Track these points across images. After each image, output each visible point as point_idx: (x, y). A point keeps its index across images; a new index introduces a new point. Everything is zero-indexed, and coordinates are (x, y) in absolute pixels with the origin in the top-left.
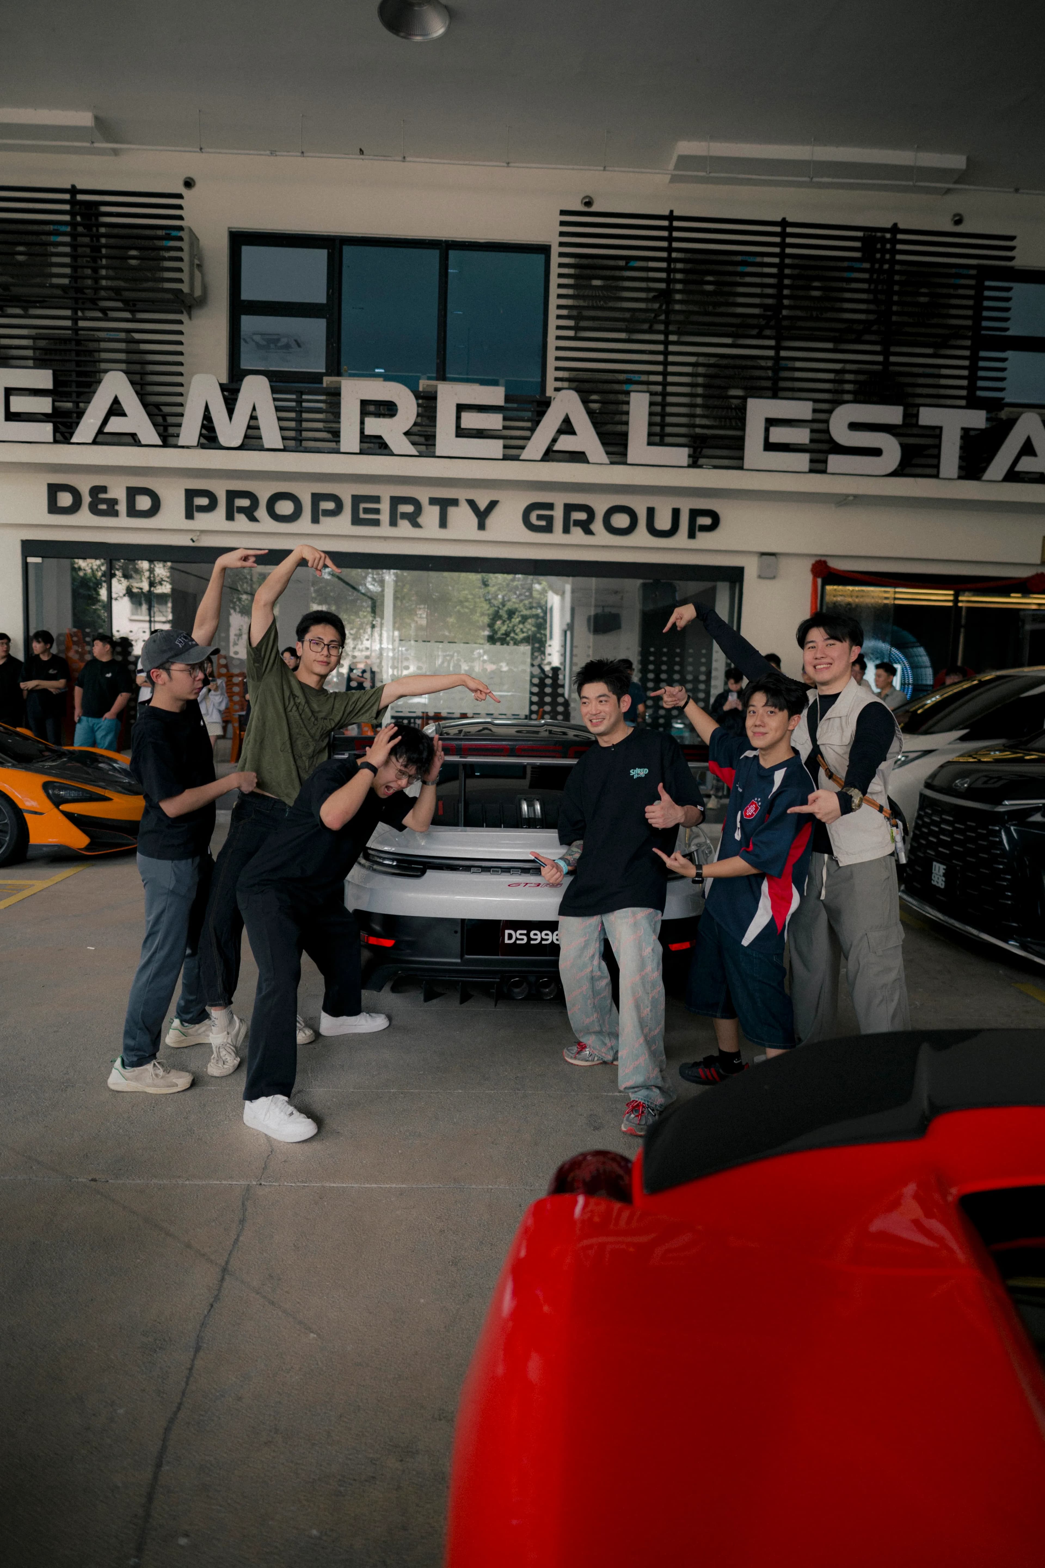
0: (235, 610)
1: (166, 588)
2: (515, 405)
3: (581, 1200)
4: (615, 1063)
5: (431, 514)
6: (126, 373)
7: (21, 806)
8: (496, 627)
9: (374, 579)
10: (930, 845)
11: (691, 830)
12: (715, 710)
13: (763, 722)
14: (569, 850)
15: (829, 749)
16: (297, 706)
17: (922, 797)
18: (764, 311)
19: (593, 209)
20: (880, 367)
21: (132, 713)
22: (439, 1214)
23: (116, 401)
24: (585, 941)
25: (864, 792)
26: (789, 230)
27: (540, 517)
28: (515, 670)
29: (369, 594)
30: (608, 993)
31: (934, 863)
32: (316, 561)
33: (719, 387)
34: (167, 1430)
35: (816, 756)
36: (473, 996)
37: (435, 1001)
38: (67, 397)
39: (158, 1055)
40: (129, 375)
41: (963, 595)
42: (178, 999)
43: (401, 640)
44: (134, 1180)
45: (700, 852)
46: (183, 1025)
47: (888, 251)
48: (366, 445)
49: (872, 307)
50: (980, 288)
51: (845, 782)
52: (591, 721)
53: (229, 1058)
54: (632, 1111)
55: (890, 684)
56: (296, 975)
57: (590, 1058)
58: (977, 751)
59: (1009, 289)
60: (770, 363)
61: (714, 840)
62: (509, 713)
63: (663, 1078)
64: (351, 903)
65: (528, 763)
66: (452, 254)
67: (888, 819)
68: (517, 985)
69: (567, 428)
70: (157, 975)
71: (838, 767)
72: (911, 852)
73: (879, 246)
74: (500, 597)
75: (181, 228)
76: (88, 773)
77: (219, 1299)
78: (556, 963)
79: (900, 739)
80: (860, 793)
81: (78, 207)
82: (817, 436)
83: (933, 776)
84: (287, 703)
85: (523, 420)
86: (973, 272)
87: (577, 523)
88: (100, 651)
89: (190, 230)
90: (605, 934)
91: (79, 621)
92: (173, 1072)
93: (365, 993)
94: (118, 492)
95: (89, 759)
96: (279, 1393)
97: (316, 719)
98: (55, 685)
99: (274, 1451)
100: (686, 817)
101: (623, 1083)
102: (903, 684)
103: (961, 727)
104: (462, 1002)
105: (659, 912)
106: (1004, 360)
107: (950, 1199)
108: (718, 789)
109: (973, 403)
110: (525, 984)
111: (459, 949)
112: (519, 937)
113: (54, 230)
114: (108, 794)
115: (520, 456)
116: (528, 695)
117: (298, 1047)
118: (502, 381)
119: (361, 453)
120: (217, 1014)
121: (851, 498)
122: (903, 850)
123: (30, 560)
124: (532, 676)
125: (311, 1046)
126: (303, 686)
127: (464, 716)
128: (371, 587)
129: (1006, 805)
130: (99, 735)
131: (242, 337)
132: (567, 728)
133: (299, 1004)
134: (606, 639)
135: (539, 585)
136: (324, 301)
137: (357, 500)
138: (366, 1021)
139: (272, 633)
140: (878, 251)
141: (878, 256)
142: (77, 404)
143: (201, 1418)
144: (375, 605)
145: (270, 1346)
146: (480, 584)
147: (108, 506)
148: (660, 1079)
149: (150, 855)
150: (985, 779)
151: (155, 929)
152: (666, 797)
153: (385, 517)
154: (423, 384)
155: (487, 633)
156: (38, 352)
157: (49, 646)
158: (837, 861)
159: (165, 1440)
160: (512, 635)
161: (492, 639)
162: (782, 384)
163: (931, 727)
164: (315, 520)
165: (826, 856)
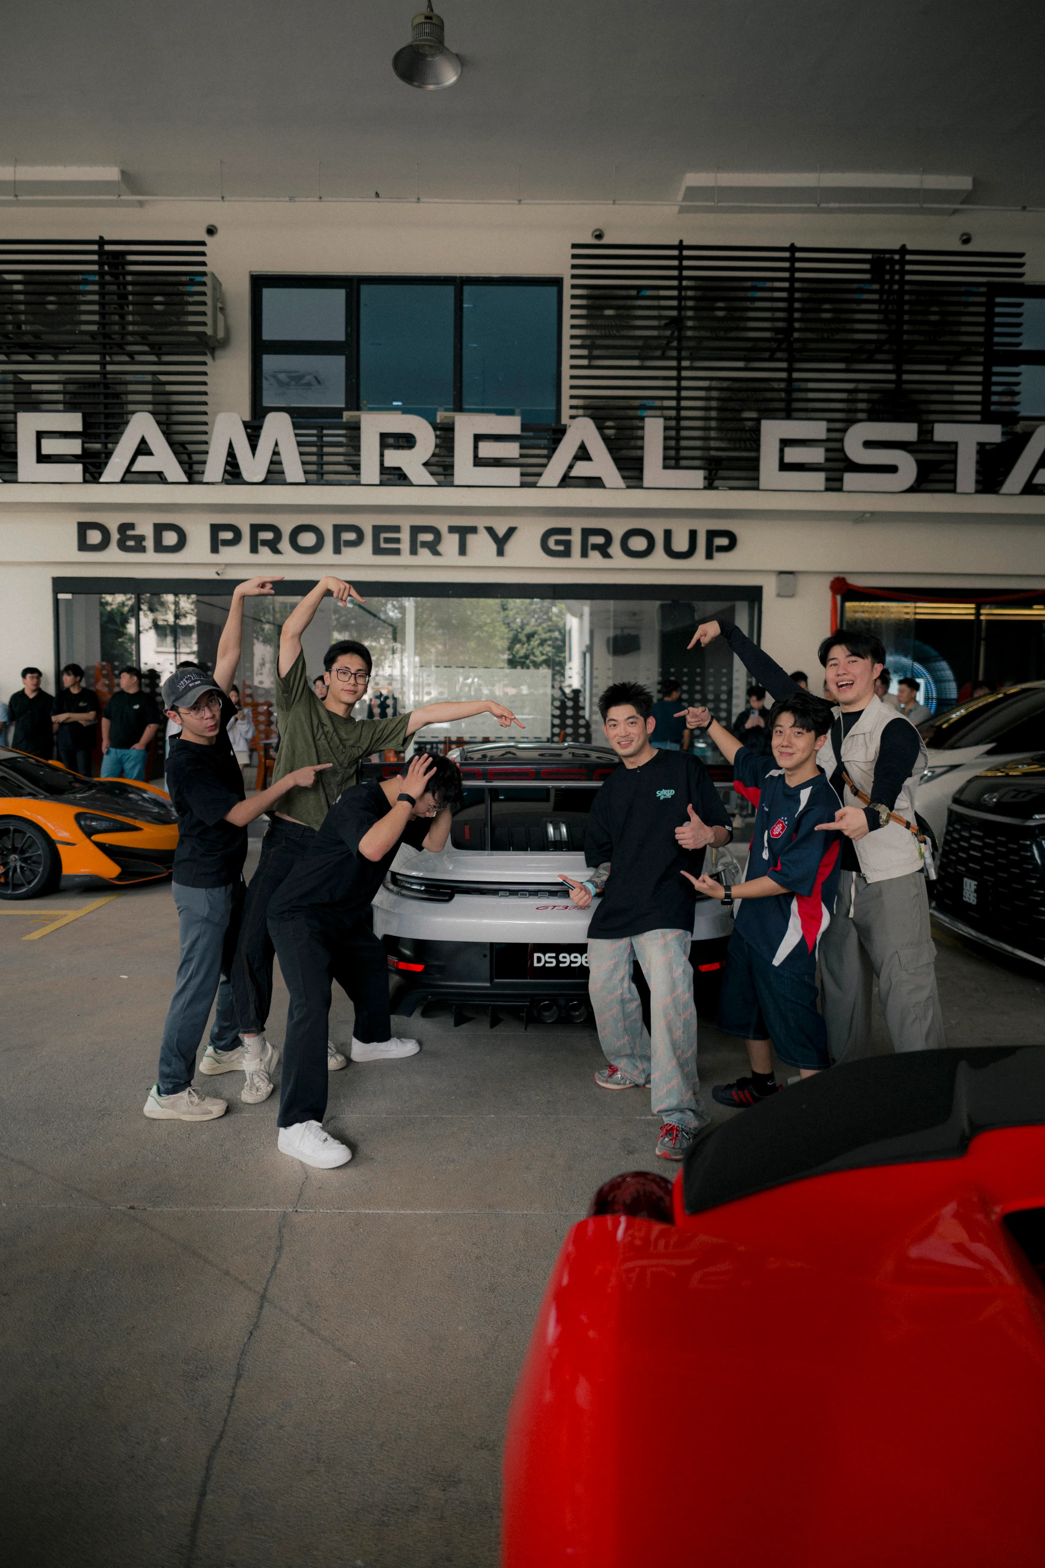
0: (258, 639)
1: (190, 620)
2: (531, 434)
3: (623, 1219)
4: (647, 1086)
5: (450, 542)
6: (153, 413)
7: (54, 837)
8: (515, 649)
9: (394, 606)
10: (960, 861)
11: (718, 851)
12: (736, 729)
13: (790, 743)
14: (596, 872)
15: (853, 765)
16: (325, 734)
17: (951, 812)
18: (776, 334)
19: (604, 241)
20: (892, 386)
21: (160, 743)
22: (475, 1241)
23: (143, 441)
24: (615, 964)
25: (891, 808)
26: (798, 255)
27: (558, 542)
28: (536, 693)
29: (389, 621)
30: (638, 1015)
31: (965, 879)
32: (341, 592)
33: (733, 410)
34: (210, 1458)
35: (841, 773)
36: (503, 1019)
37: (464, 1026)
38: (95, 438)
39: (192, 1082)
40: (157, 416)
41: (984, 608)
42: (212, 1025)
43: (421, 666)
44: (171, 1207)
45: (727, 872)
46: (216, 1052)
47: (897, 272)
48: (385, 477)
49: (883, 327)
50: (990, 305)
51: (871, 799)
52: (619, 743)
53: (262, 1085)
54: (666, 1134)
55: (914, 699)
56: (327, 1002)
57: (622, 1082)
58: (1005, 765)
59: (1020, 305)
60: (783, 385)
61: (741, 860)
62: (531, 735)
63: (697, 1101)
64: (380, 929)
65: (553, 787)
66: (467, 289)
67: (916, 835)
68: (547, 1008)
69: (583, 454)
70: (191, 1002)
71: (863, 783)
72: (941, 869)
73: (888, 267)
74: (518, 620)
75: (204, 274)
76: (118, 804)
77: (258, 1327)
78: (586, 986)
79: (925, 755)
80: (887, 808)
81: (105, 256)
82: (832, 455)
83: (961, 791)
84: (315, 730)
85: (539, 448)
86: (983, 289)
87: (595, 547)
88: (127, 683)
89: (213, 274)
90: (635, 955)
91: (107, 655)
92: (208, 1100)
93: (395, 1019)
94: (145, 529)
95: (117, 791)
96: (320, 1422)
97: (345, 747)
98: (84, 718)
99: (317, 1480)
100: (716, 838)
101: (656, 1107)
102: (927, 699)
103: (987, 740)
104: (492, 1026)
105: (689, 933)
106: (1018, 374)
107: (994, 1217)
108: (742, 808)
109: (988, 418)
110: (555, 1008)
111: (488, 972)
112: (548, 960)
113: (83, 279)
114: (138, 823)
115: (537, 483)
116: (549, 718)
117: (329, 1073)
118: (517, 410)
119: (382, 484)
120: (249, 1041)
121: (868, 515)
122: (933, 866)
123: (61, 596)
124: (554, 699)
125: (343, 1072)
126: (332, 715)
127: (486, 740)
128: (391, 614)
129: (1036, 819)
130: (128, 766)
131: (264, 375)
132: (589, 750)
133: (330, 1031)
134: (625, 660)
135: (557, 607)
136: (342, 338)
137: (377, 530)
138: (397, 1046)
139: (300, 663)
140: (887, 272)
141: (887, 277)
142: (105, 445)
143: (244, 1446)
144: (396, 632)
145: (310, 1374)
146: (499, 609)
147: (136, 543)
148: (694, 1102)
149: (184, 882)
150: (1013, 793)
151: (191, 956)
152: (695, 818)
153: (405, 546)
154: (441, 416)
155: (506, 656)
156: (68, 396)
157: (79, 678)
158: (865, 879)
159: (208, 1469)
160: (532, 657)
161: (513, 663)
162: (796, 405)
163: (956, 742)
164: (337, 551)
165: (854, 874)
